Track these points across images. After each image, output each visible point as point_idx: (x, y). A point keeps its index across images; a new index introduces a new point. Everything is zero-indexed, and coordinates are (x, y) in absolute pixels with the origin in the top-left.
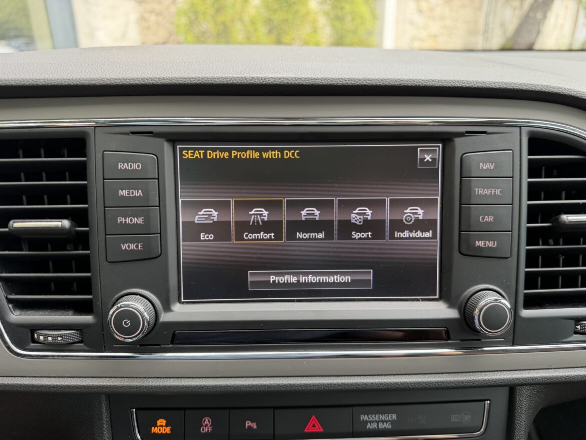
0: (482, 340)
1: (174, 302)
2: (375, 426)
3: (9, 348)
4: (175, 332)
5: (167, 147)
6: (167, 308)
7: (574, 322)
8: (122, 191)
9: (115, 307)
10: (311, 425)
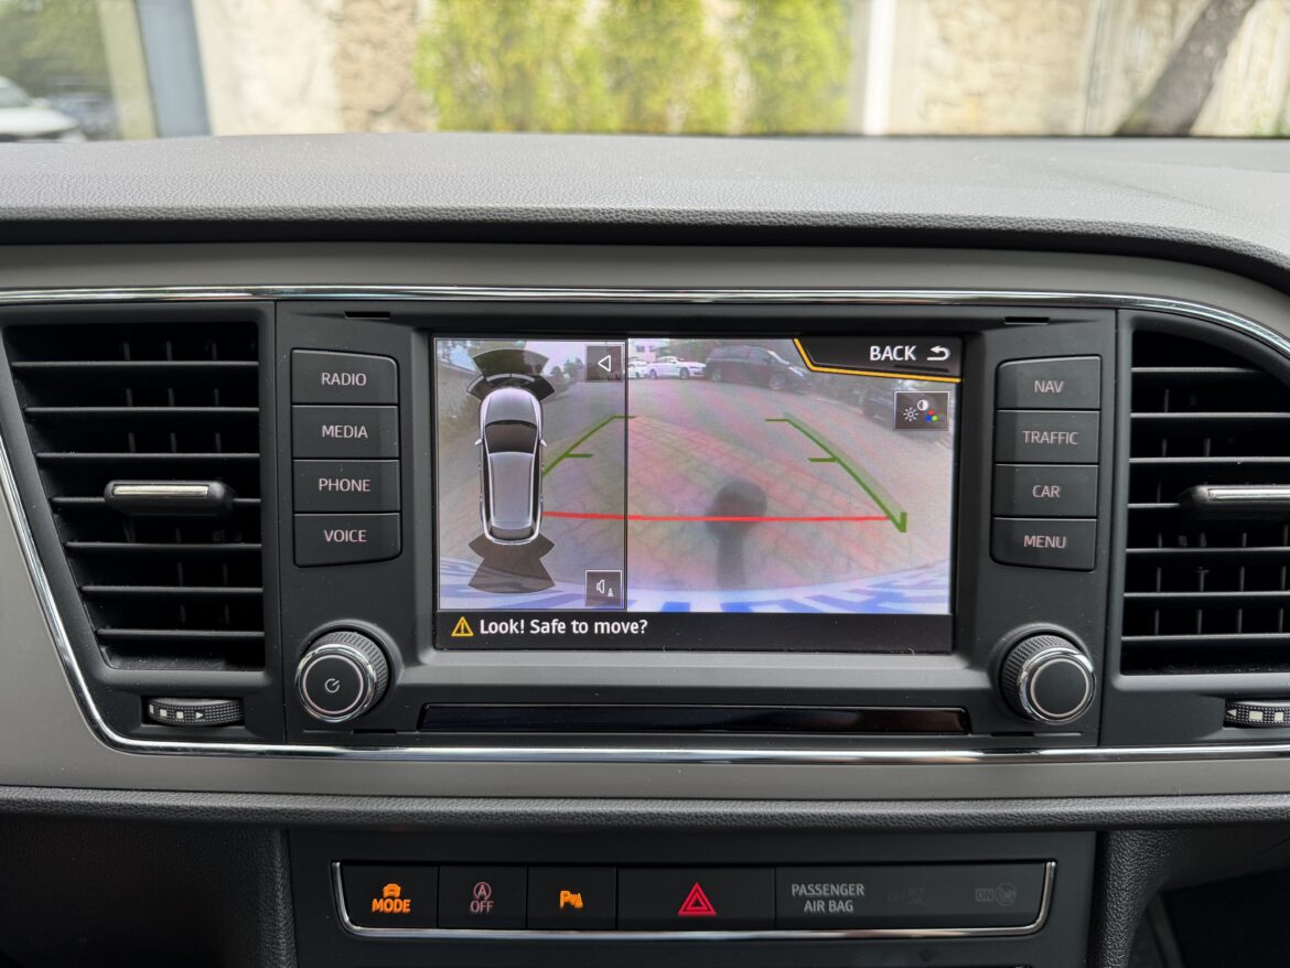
0: (1037, 735)
1: (426, 647)
2: (820, 906)
3: (99, 732)
4: (425, 704)
5: (416, 342)
6: (412, 658)
7: (1223, 701)
8: (328, 428)
9: (310, 655)
10: (691, 903)
